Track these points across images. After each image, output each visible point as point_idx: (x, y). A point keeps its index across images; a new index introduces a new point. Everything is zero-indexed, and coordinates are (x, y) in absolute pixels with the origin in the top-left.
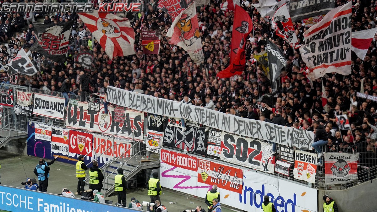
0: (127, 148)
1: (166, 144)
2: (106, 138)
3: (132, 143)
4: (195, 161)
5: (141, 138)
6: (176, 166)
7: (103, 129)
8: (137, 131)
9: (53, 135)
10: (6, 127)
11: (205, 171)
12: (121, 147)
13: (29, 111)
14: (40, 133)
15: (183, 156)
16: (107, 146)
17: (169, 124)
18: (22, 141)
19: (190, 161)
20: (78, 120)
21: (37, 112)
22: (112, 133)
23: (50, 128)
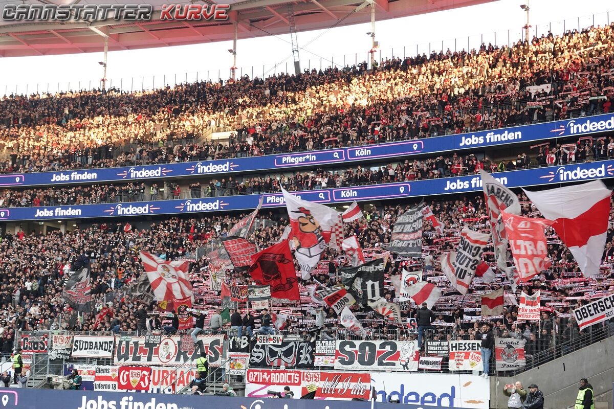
2: (169, 369)
4: (298, 375)
5: (218, 363)
6: (269, 384)
7: (165, 360)
8: (213, 356)
9: (97, 374)
11: (313, 383)
12: (190, 375)
15: (280, 372)
16: (170, 377)
17: (258, 343)
19: (290, 376)
20: (131, 356)
23: (93, 367)
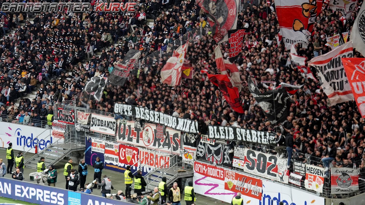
0: (167, 160)
1: (198, 158)
2: (149, 152)
3: (171, 156)
4: (222, 172)
5: (178, 152)
6: (206, 175)
7: (147, 144)
8: (175, 146)
9: (106, 148)
10: (68, 141)
11: (231, 180)
12: (162, 159)
13: (87, 128)
14: (96, 146)
15: (213, 167)
16: (149, 158)
17: (201, 141)
18: (81, 153)
19: (218, 172)
20: (127, 136)
21: (94, 129)
22: (154, 148)
23: (104, 142)
